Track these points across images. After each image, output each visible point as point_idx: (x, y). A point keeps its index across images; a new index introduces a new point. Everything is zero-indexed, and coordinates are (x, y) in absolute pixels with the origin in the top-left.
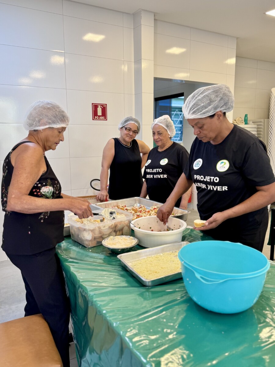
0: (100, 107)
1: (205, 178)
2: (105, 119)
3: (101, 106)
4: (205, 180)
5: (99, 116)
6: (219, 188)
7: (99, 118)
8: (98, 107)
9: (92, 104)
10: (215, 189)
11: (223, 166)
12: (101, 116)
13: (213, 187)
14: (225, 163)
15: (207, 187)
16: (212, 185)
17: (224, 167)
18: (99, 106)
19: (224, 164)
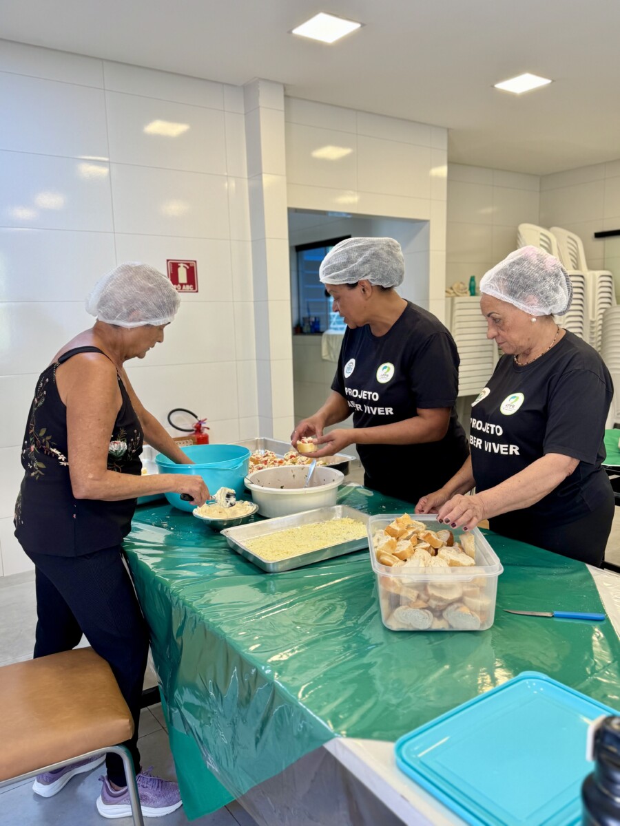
0: (184, 267)
1: (359, 393)
2: (194, 288)
3: (186, 265)
4: (360, 397)
5: (182, 285)
6: (380, 411)
7: (182, 289)
8: (179, 266)
9: (168, 261)
10: (374, 413)
11: (385, 373)
12: (185, 284)
13: (371, 408)
14: (389, 369)
15: (363, 408)
16: (370, 406)
17: (388, 376)
18: (182, 265)
19: (387, 369)
